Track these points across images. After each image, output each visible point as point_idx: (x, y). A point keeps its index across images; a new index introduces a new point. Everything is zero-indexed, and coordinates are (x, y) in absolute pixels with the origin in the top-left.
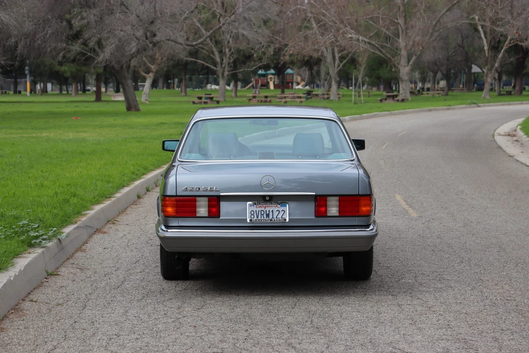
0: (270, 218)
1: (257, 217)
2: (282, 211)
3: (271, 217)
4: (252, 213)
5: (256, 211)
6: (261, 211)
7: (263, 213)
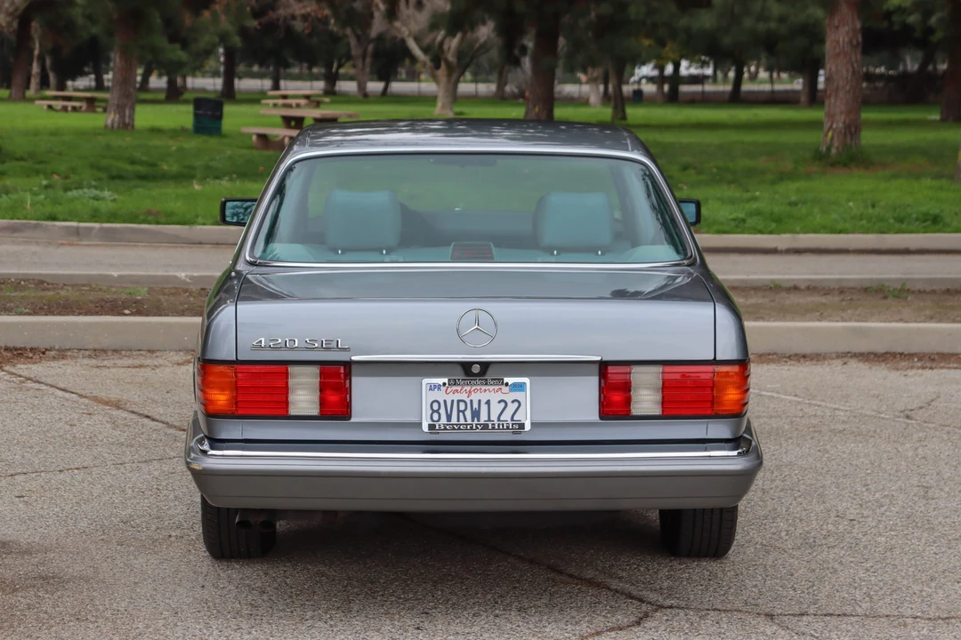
0: (482, 422)
1: (449, 417)
2: (513, 402)
3: (484, 417)
4: (435, 407)
5: (445, 401)
6: (459, 401)
7: (462, 407)
